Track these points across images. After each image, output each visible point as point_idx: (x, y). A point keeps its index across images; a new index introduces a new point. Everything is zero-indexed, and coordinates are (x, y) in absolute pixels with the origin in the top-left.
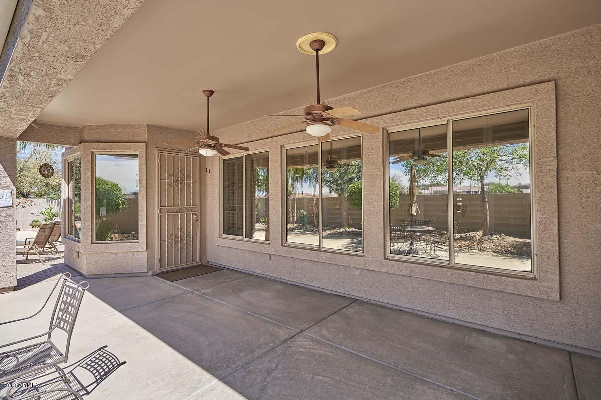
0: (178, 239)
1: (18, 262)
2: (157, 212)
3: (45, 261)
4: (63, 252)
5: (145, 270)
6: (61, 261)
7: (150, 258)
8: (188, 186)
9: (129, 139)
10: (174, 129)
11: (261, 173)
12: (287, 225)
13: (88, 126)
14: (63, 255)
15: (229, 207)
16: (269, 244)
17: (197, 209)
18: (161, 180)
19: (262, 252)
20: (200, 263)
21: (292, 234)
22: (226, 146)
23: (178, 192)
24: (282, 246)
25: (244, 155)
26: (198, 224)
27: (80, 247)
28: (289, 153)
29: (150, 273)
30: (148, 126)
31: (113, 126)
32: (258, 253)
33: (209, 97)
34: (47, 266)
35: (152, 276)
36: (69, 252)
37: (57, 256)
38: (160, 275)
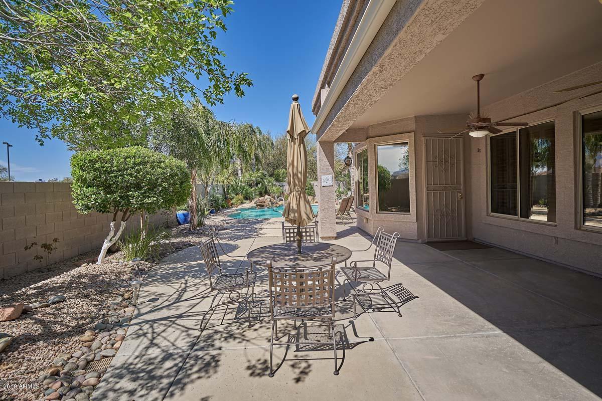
0: (443, 215)
1: (337, 223)
2: (425, 189)
3: (346, 223)
4: (356, 218)
5: (416, 238)
6: (355, 225)
7: (420, 228)
8: (452, 165)
9: (401, 131)
10: (438, 116)
11: (541, 146)
12: (584, 208)
13: (371, 126)
14: (355, 220)
15: (498, 185)
16: (556, 226)
17: (462, 187)
18: (427, 161)
19: (544, 234)
20: (466, 239)
21: (593, 220)
22: (498, 124)
23: (443, 172)
24: (576, 228)
25: (517, 129)
26: (462, 201)
27: (369, 215)
28: (585, 117)
29: (420, 241)
30: (415, 116)
31: (388, 123)
32: (539, 234)
33: (478, 81)
34: (347, 227)
35: (422, 243)
36: (360, 218)
37: (351, 221)
38: (429, 243)
